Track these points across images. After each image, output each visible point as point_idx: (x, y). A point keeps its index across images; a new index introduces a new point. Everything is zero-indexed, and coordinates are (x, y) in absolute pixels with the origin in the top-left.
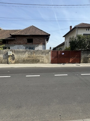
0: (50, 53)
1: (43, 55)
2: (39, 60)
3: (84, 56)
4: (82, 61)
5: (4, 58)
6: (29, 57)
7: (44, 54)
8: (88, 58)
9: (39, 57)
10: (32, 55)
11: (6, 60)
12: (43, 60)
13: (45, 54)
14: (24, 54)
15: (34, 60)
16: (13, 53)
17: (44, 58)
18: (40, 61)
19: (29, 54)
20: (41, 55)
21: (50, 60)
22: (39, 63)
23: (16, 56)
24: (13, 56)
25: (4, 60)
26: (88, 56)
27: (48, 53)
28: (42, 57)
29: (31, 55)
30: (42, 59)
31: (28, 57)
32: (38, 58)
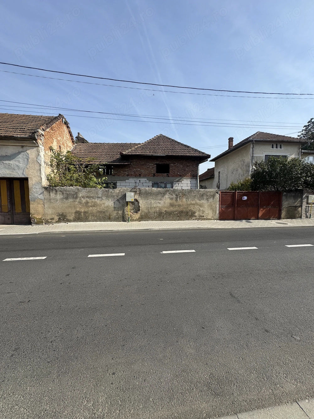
0: (217, 196)
1: (202, 201)
2: (194, 213)
3: (288, 204)
4: (283, 214)
5: (115, 208)
6: (172, 205)
7: (205, 197)
8: (296, 207)
9: (194, 204)
10: (179, 202)
11: (120, 212)
12: (203, 212)
13: (207, 199)
14: (161, 200)
15: (182, 212)
16: (137, 197)
17: (204, 207)
18: (196, 214)
19: (172, 199)
20: (198, 201)
21: (218, 212)
22: (194, 218)
23: (142, 204)
24: (136, 203)
25: (116, 212)
26: (295, 202)
27: (213, 196)
28: (201, 206)
29: (177, 200)
30: (199, 210)
31: (169, 205)
32: (192, 208)
